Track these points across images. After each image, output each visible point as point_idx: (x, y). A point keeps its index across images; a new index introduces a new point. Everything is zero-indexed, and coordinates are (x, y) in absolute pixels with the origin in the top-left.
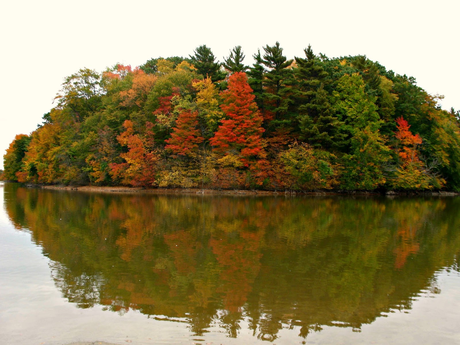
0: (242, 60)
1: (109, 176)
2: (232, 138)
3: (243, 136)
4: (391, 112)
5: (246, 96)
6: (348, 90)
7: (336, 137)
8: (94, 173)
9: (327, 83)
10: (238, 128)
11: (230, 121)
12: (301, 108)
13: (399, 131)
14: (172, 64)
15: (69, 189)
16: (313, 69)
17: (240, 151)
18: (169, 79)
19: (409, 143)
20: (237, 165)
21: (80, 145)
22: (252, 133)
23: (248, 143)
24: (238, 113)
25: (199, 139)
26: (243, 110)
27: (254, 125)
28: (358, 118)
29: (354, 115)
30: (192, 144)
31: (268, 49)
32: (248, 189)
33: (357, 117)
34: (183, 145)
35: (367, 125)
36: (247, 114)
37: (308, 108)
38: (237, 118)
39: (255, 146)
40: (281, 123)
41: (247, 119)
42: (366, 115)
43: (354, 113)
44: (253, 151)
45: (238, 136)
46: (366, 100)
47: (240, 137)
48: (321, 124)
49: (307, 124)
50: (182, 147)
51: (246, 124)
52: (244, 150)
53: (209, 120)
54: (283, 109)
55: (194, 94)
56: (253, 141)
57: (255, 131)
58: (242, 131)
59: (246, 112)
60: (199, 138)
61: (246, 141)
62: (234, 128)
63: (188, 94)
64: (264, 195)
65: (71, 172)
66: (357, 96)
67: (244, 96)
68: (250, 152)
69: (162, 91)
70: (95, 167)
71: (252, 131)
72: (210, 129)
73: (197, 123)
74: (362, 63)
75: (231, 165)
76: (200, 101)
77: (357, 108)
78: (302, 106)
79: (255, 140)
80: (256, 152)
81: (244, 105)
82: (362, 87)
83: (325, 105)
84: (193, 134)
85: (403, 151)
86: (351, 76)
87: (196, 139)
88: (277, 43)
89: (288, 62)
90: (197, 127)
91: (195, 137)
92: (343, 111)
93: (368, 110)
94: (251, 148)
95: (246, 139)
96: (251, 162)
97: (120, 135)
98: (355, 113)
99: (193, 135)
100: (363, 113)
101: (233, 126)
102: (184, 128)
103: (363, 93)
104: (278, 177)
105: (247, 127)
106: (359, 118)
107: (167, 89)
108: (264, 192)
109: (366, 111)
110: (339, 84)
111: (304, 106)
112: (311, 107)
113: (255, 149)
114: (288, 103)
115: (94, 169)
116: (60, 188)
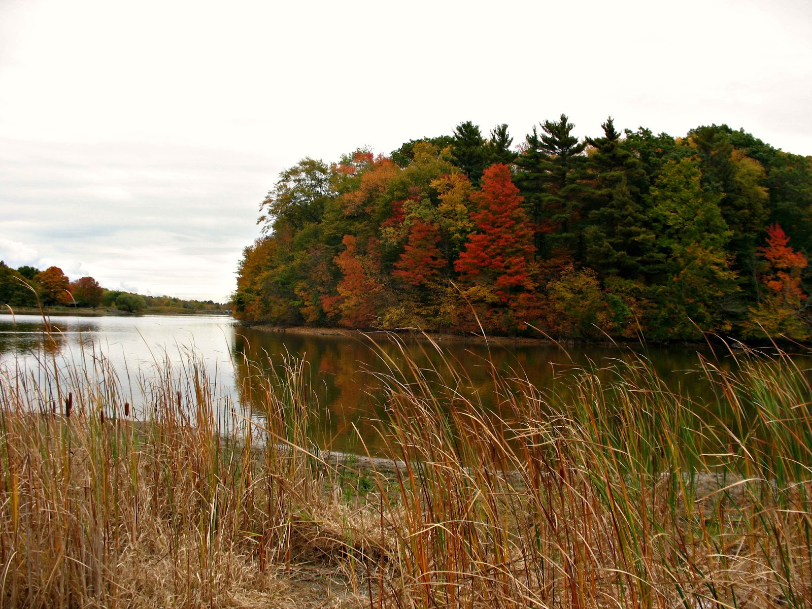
0: (509, 144)
1: (323, 314)
2: (483, 261)
3: (499, 258)
4: (763, 216)
5: (506, 199)
6: (674, 185)
7: (645, 258)
8: (305, 309)
9: (637, 175)
10: (492, 247)
11: (481, 236)
12: (592, 214)
13: (771, 246)
14: (435, 148)
15: (276, 330)
16: (614, 155)
17: (495, 279)
18: (409, 175)
19: (785, 265)
20: (489, 300)
21: (288, 269)
22: (513, 253)
23: (506, 268)
24: (493, 224)
25: (440, 262)
26: (500, 220)
27: (517, 242)
28: (685, 228)
29: (680, 223)
30: (430, 269)
31: (549, 127)
32: (506, 335)
33: (684, 226)
34: (416, 271)
35: (703, 239)
36: (507, 225)
37: (602, 215)
38: (492, 232)
39: (517, 273)
40: (559, 238)
41: (505, 233)
42: (699, 224)
43: (679, 221)
44: (513, 280)
45: (493, 257)
46: (700, 200)
47: (496, 259)
48: (620, 239)
49: (597, 239)
50: (415, 274)
51: (504, 240)
52: (501, 279)
53: (453, 234)
54: (564, 217)
55: (434, 198)
56: (514, 265)
57: (518, 250)
58: (498, 251)
59: (505, 223)
60: (439, 260)
61: (503, 265)
62: (487, 247)
63: (425, 197)
64: (528, 344)
65: (279, 308)
66: (685, 193)
67: (503, 199)
68: (509, 281)
69: (396, 193)
70: (307, 300)
71: (514, 250)
72: (455, 247)
73: (439, 239)
74: (708, 141)
75: (482, 300)
76: (444, 207)
77: (684, 212)
78: (593, 211)
79: (516, 264)
80: (517, 281)
81: (503, 213)
82: (695, 180)
83: (626, 210)
84: (431, 254)
85: (777, 279)
86: (678, 162)
87: (436, 262)
88: (562, 116)
89: (579, 145)
90: (438, 245)
91: (434, 259)
92: (661, 218)
93: (703, 215)
94: (510, 275)
95: (503, 262)
96: (512, 296)
97: (338, 256)
98: (681, 220)
99: (432, 257)
100: (695, 219)
101: (486, 243)
102: (419, 246)
103: (697, 188)
104: (551, 318)
105: (506, 244)
106: (687, 229)
107: (402, 190)
108: (529, 340)
109: (700, 217)
110: (659, 176)
111: (596, 212)
112: (606, 213)
113: (515, 277)
114: (573, 207)
115: (306, 303)
116: (266, 329)
